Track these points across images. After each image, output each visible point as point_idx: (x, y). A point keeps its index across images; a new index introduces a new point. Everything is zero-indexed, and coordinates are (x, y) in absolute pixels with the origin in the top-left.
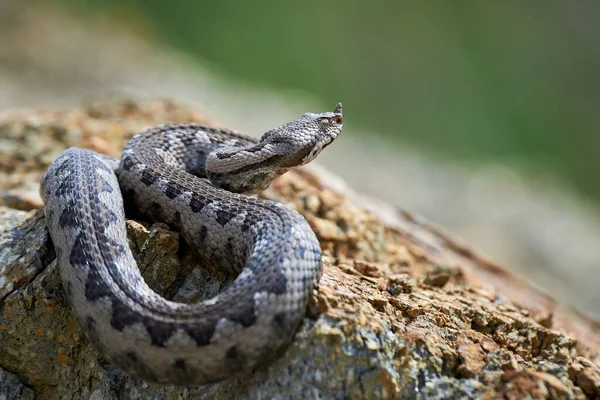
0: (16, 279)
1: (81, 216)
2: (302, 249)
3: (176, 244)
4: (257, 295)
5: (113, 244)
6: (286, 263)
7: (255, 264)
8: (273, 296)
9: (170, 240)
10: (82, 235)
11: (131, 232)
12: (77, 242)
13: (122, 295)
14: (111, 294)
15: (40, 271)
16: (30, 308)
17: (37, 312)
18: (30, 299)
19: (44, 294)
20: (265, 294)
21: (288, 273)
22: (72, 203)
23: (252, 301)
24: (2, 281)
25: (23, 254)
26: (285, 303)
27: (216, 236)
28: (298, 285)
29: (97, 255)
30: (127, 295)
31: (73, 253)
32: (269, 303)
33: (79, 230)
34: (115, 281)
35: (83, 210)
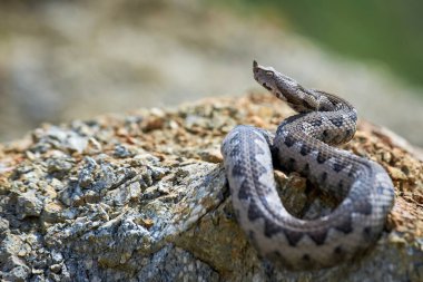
0: (208, 207)
1: (245, 169)
3: (304, 185)
4: (354, 215)
6: (372, 196)
7: (352, 195)
8: (363, 216)
9: (301, 183)
10: (246, 181)
11: (277, 178)
12: (242, 186)
13: (270, 217)
14: (263, 216)
15: (222, 202)
16: (216, 224)
17: (221, 226)
18: (216, 219)
19: (225, 216)
21: (373, 202)
22: (239, 162)
23: (350, 218)
24: (199, 208)
25: (212, 191)
26: (371, 221)
27: (333, 179)
28: (379, 210)
29: (255, 194)
30: (274, 216)
31: (240, 192)
32: (361, 220)
33: (243, 178)
34: (267, 208)
35: (246, 166)
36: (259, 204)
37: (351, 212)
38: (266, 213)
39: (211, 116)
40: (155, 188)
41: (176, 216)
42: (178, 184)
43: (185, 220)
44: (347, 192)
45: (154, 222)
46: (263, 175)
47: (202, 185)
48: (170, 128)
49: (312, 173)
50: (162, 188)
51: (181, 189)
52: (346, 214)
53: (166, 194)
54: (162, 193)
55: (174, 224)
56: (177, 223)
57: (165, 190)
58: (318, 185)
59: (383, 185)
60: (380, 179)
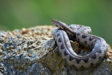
0: (49, 50)
1: (62, 40)
2: (104, 46)
4: (96, 53)
5: (68, 45)
6: (101, 48)
8: (99, 53)
10: (63, 44)
11: (71, 42)
12: (62, 45)
13: (71, 55)
14: (69, 54)
15: (54, 49)
16: (52, 56)
18: (52, 54)
19: (55, 53)
20: (98, 53)
21: (102, 49)
22: (60, 38)
23: (95, 54)
24: (46, 51)
25: (51, 46)
26: (101, 55)
27: (89, 43)
28: (103, 52)
29: (66, 48)
31: (61, 47)
32: (99, 55)
33: (62, 43)
34: (70, 52)
35: (62, 39)
40: (32, 45)
41: (39, 54)
42: (38, 45)
43: (42, 54)
45: (32, 55)
46: (68, 42)
47: (47, 45)
49: (80, 41)
50: (34, 46)
51: (40, 46)
52: (94, 53)
54: (34, 47)
55: (38, 56)
56: (39, 55)
57: (35, 46)
59: (104, 45)
60: (104, 43)
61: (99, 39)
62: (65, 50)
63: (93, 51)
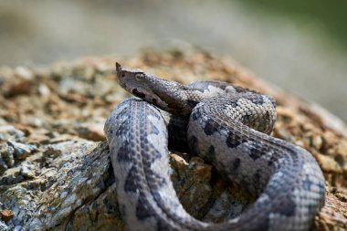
0: (84, 197)
1: (133, 153)
2: (310, 183)
3: (209, 174)
4: (272, 216)
5: (158, 176)
6: (296, 192)
7: (271, 190)
8: (284, 217)
9: (205, 171)
10: (134, 168)
11: (173, 163)
12: (130, 175)
13: (164, 217)
14: (155, 215)
15: (103, 191)
16: (94, 219)
17: (100, 223)
18: (94, 213)
19: (105, 209)
20: (278, 215)
21: (297, 200)
22: (127, 143)
23: (268, 220)
24: (73, 198)
25: (90, 177)
26: (294, 224)
27: (248, 167)
28: (304, 210)
29: (145, 185)
30: (169, 216)
31: (127, 182)
32: (281, 223)
33: (131, 164)
34: (159, 205)
35: (135, 149)
36: (150, 199)
37: (268, 213)
38: (159, 211)
39: (93, 81)
40: (17, 170)
41: (43, 208)
42: (47, 166)
43: (54, 213)
44: (265, 185)
45: (15, 213)
46: (157, 161)
47: (78, 169)
48: (39, 94)
49: (218, 158)
50: (26, 171)
51: (51, 173)
52: (262, 215)
53: (31, 178)
54: (26, 178)
55: (40, 217)
56: (43, 216)
57: (30, 173)
58: (226, 174)
59: (311, 178)
60: (308, 171)
61: (288, 150)
62: (142, 194)
63: (259, 205)
